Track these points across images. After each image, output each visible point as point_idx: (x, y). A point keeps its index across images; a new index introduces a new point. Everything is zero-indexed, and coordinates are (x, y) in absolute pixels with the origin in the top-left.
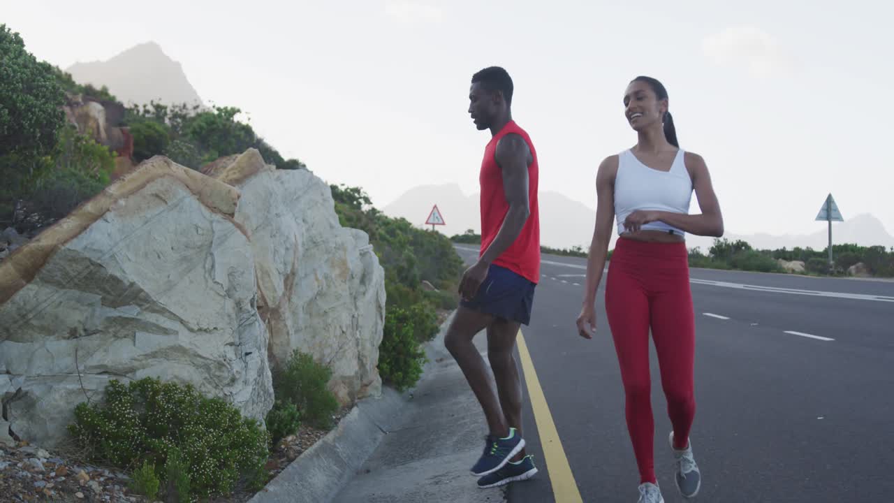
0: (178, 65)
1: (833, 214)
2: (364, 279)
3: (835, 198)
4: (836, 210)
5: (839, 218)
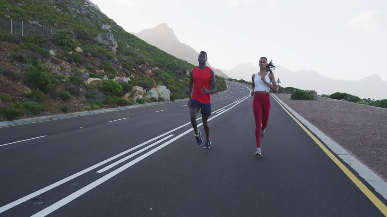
0: (172, 29)
1: (279, 82)
2: (168, 93)
3: (280, 79)
4: (280, 81)
5: (280, 83)
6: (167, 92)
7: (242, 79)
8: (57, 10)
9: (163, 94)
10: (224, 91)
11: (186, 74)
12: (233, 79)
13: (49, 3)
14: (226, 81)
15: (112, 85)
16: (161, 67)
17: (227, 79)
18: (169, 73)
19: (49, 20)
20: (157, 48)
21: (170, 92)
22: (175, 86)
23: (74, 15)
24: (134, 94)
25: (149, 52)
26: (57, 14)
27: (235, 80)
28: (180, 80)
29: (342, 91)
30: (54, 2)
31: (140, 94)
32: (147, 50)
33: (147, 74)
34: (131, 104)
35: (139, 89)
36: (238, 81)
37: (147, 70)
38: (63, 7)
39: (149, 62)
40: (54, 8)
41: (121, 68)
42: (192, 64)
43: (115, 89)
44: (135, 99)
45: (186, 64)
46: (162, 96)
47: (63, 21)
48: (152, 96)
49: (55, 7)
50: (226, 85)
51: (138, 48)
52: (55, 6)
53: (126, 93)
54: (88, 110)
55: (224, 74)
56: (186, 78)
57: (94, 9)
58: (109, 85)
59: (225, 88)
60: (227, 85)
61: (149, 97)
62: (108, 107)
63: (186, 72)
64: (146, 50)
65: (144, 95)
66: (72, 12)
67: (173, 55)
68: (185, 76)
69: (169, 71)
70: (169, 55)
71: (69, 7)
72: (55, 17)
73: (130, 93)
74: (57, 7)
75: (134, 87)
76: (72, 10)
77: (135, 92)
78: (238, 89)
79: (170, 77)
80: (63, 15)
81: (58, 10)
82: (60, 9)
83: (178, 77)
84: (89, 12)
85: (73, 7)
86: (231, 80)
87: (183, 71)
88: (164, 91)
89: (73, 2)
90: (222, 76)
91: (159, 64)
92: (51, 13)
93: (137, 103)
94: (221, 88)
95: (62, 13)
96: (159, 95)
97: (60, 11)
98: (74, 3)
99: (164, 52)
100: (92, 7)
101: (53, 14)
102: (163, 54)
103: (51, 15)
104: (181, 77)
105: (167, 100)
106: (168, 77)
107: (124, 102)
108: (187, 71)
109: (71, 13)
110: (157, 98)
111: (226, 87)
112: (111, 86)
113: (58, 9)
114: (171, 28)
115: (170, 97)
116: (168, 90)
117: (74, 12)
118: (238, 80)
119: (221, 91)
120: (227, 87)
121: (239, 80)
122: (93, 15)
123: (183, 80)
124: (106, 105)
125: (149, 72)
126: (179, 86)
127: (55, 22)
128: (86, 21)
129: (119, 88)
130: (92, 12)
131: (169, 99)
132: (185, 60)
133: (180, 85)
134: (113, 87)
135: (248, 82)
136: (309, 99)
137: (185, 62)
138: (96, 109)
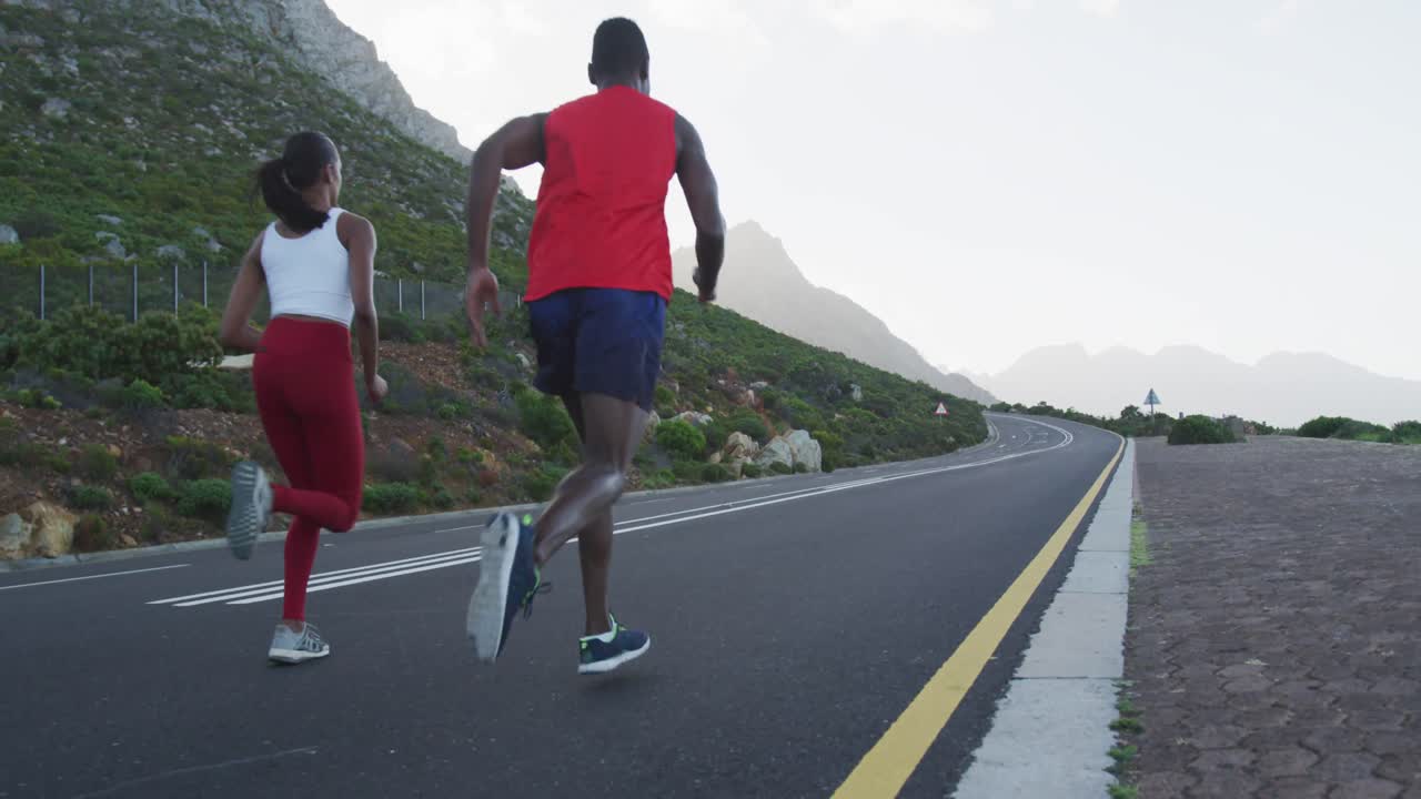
2: (816, 450)
6: (814, 446)
7: (1043, 403)
8: (410, 216)
9: (802, 453)
10: (978, 445)
11: (851, 399)
12: (1012, 403)
13: (385, 195)
14: (984, 413)
15: (683, 434)
16: (772, 380)
17: (989, 407)
18: (800, 396)
19: (398, 252)
20: (738, 315)
21: (819, 448)
22: (829, 432)
23: (461, 225)
24: (733, 454)
25: (714, 330)
26: (414, 230)
27: (1018, 407)
28: (837, 416)
29: (1332, 413)
30: (398, 192)
31: (747, 453)
32: (707, 325)
33: (743, 402)
34: (734, 479)
35: (744, 440)
36: (1029, 410)
37: (742, 391)
38: (428, 204)
39: (737, 364)
40: (402, 211)
41: (678, 388)
42: (861, 361)
43: (688, 442)
44: (737, 465)
45: (843, 362)
46: (799, 459)
47: (437, 252)
48: (776, 459)
49: (403, 206)
50: (985, 425)
51: (678, 318)
52: (402, 203)
53: (714, 452)
54: (651, 488)
55: (979, 390)
56: (855, 409)
57: (519, 199)
58: (673, 433)
59: (982, 436)
60: (990, 428)
61: (767, 461)
62: (685, 484)
63: (852, 390)
64: (704, 326)
65: (756, 456)
66: (455, 218)
67: (794, 336)
68: (849, 403)
69: (798, 388)
70: (782, 335)
71: (445, 203)
72: (412, 240)
73: (723, 452)
74: (408, 207)
75: (732, 436)
76: (457, 213)
77: (734, 447)
78: (1028, 436)
79: (807, 406)
80: (432, 233)
81: (414, 215)
82: (418, 210)
83: (828, 408)
84: (508, 214)
85: (459, 201)
86: (1003, 408)
87: (840, 387)
88: (804, 444)
89: (456, 184)
90: (971, 398)
91: (764, 369)
92: (398, 228)
93: (744, 476)
94: (968, 436)
95: (428, 225)
96: (794, 455)
97: (418, 217)
98: (458, 187)
99: (762, 328)
100: (512, 192)
101: (405, 232)
102: (763, 336)
103: (399, 235)
104: (840, 407)
105: (815, 470)
106: (801, 409)
107: (717, 472)
108: (853, 386)
109: (453, 222)
110: (789, 463)
111: (987, 432)
112: (680, 435)
113: (414, 213)
114: (774, 235)
115: (820, 459)
116: (815, 443)
117: (462, 216)
118: (1029, 407)
119: (969, 446)
120: (991, 433)
121: (1034, 407)
122: (522, 221)
123: (847, 415)
124: (680, 480)
125: (748, 396)
126: (838, 431)
127: (415, 258)
128: (502, 245)
129: (698, 438)
130: (513, 210)
131: (819, 466)
132: (838, 350)
133: (843, 430)
134: (685, 438)
135: (1065, 411)
136: (1217, 441)
137: (838, 358)
138: (665, 486)
